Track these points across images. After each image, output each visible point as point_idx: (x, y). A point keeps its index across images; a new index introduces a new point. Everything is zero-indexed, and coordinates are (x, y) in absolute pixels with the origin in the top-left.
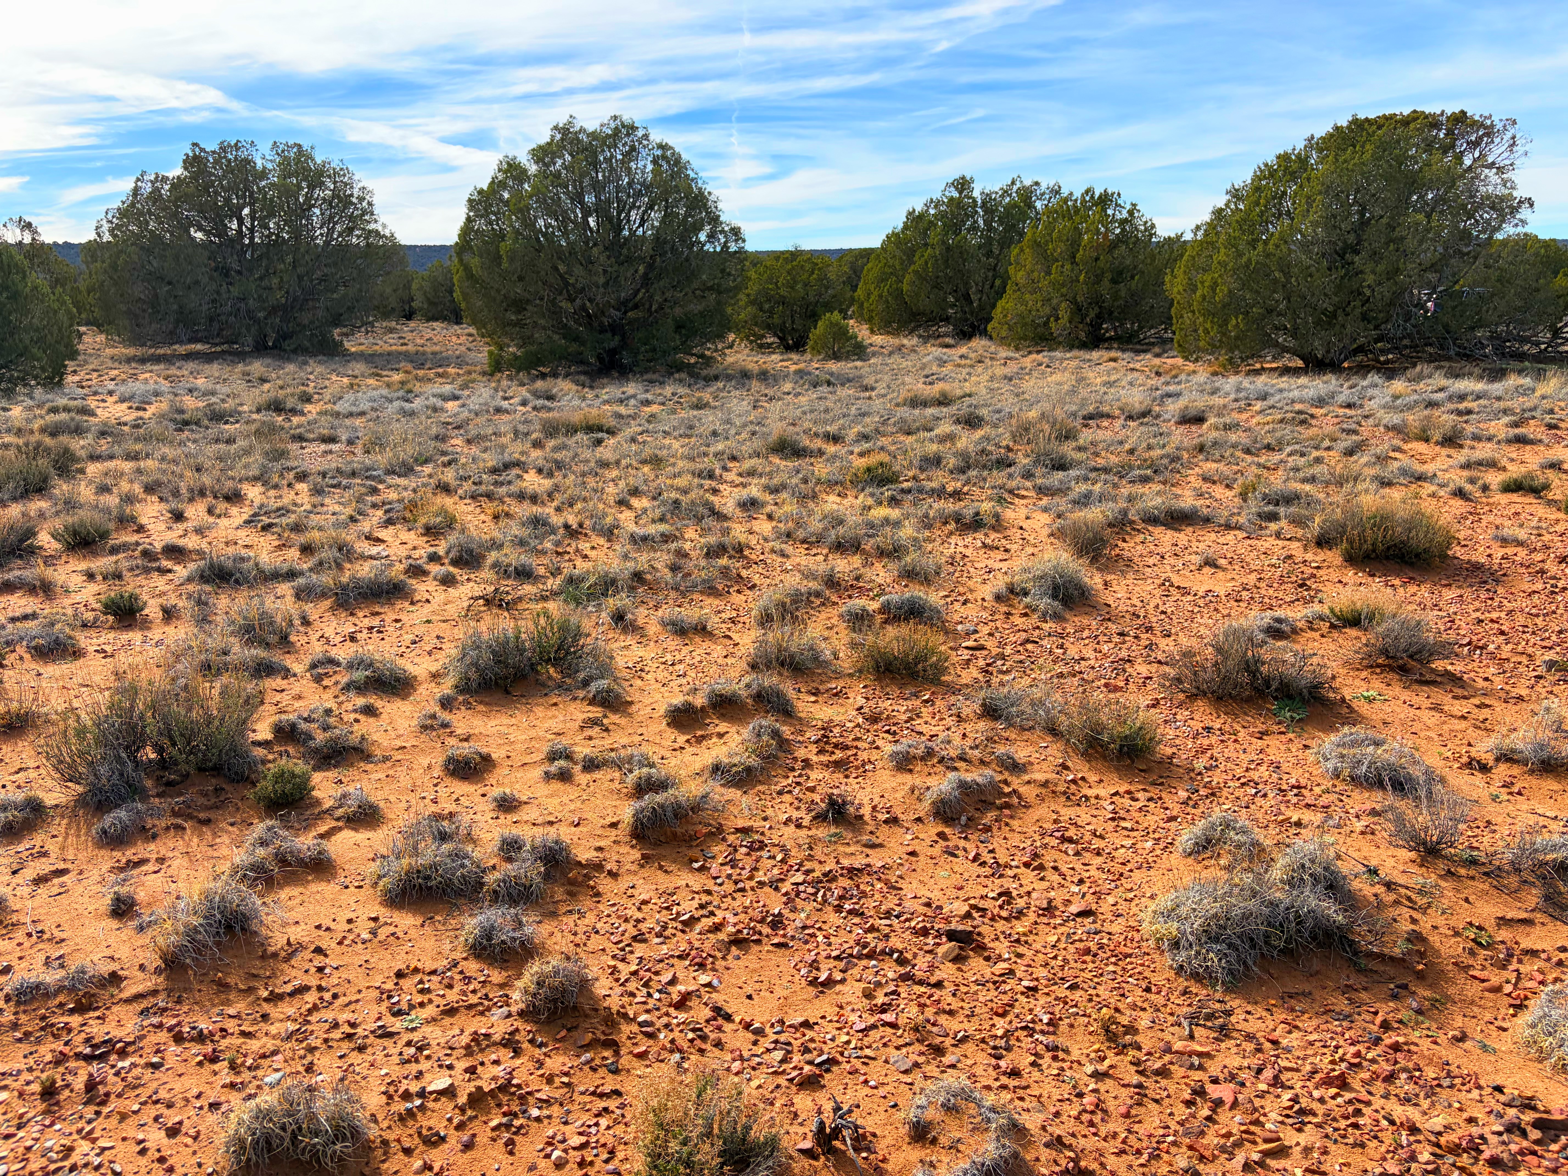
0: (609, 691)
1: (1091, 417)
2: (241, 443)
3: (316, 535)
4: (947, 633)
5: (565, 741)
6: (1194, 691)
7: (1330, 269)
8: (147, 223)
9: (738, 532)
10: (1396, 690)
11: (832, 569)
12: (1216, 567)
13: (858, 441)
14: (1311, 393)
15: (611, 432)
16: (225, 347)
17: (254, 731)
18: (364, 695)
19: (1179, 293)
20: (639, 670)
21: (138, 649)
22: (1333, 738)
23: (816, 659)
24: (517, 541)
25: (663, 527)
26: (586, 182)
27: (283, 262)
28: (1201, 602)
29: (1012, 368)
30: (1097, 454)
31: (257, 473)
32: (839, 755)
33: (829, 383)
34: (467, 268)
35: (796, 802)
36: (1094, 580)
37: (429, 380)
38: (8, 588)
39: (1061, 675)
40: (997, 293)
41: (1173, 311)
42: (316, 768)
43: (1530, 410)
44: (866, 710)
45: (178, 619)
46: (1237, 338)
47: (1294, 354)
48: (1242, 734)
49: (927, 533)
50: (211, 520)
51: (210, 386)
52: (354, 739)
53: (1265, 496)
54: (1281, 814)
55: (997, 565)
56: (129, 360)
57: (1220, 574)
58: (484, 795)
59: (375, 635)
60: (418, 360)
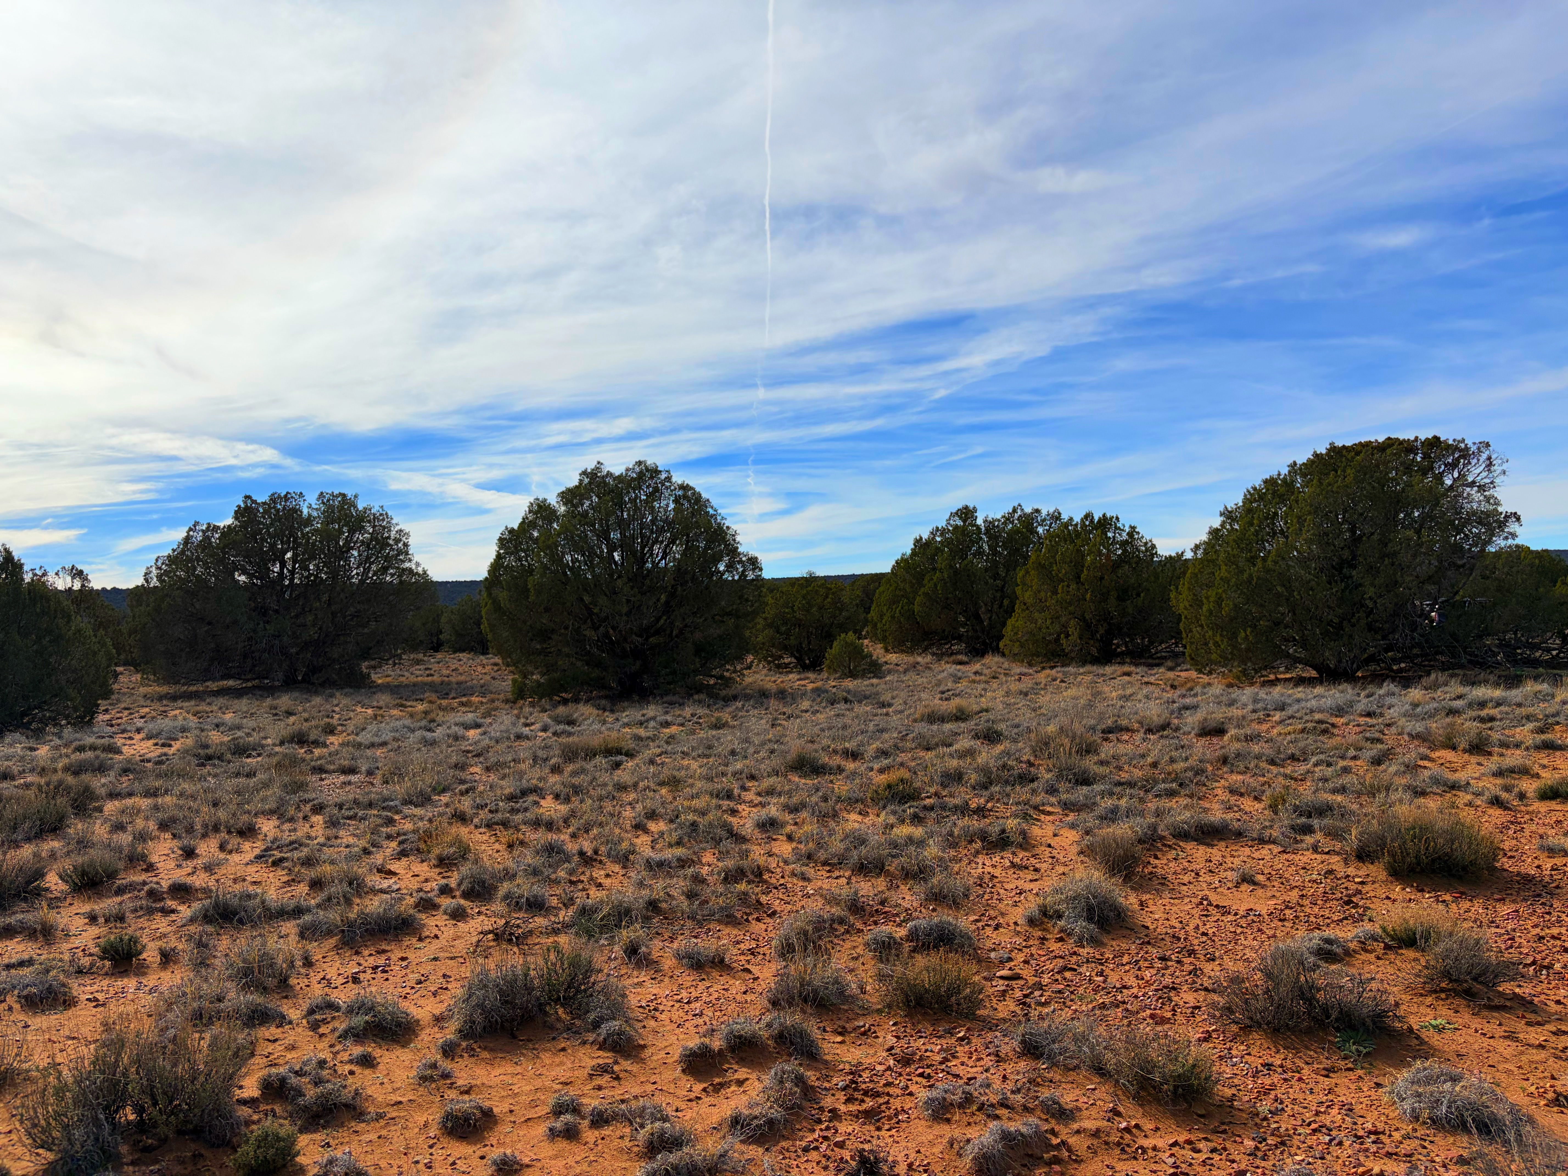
0: (620, 1033)
1: (1110, 731)
2: (261, 776)
3: (328, 868)
4: (979, 961)
5: (573, 1092)
6: (1247, 1022)
7: (1330, 583)
8: (195, 569)
9: (757, 854)
10: (1465, 1017)
11: (856, 893)
12: (1255, 883)
13: (877, 757)
14: (1328, 702)
15: (630, 755)
16: (256, 682)
17: (241, 1087)
18: (362, 1043)
19: (1186, 608)
20: (653, 1010)
21: (130, 997)
22: (1406, 1074)
23: (841, 993)
24: (530, 870)
25: (679, 852)
26: (612, 520)
27: (319, 600)
28: (1243, 922)
29: (1026, 684)
30: (1120, 768)
31: (274, 806)
32: (869, 1103)
33: (846, 700)
34: (495, 602)
35: (824, 1161)
36: (1130, 900)
37: (453, 709)
38: (8, 932)
39: (1103, 1006)
40: (1006, 612)
41: (1181, 626)
42: (303, 1130)
43: (1553, 716)
44: (897, 1051)
45: (175, 963)
46: (1248, 650)
47: (1306, 664)
48: (1306, 1071)
49: (953, 853)
50: (222, 856)
51: (237, 721)
52: (346, 1095)
53: (1296, 808)
54: (1360, 1165)
55: (1028, 886)
56: (161, 698)
57: (1260, 892)
58: (482, 1158)
59: (379, 975)
60: (443, 690)
